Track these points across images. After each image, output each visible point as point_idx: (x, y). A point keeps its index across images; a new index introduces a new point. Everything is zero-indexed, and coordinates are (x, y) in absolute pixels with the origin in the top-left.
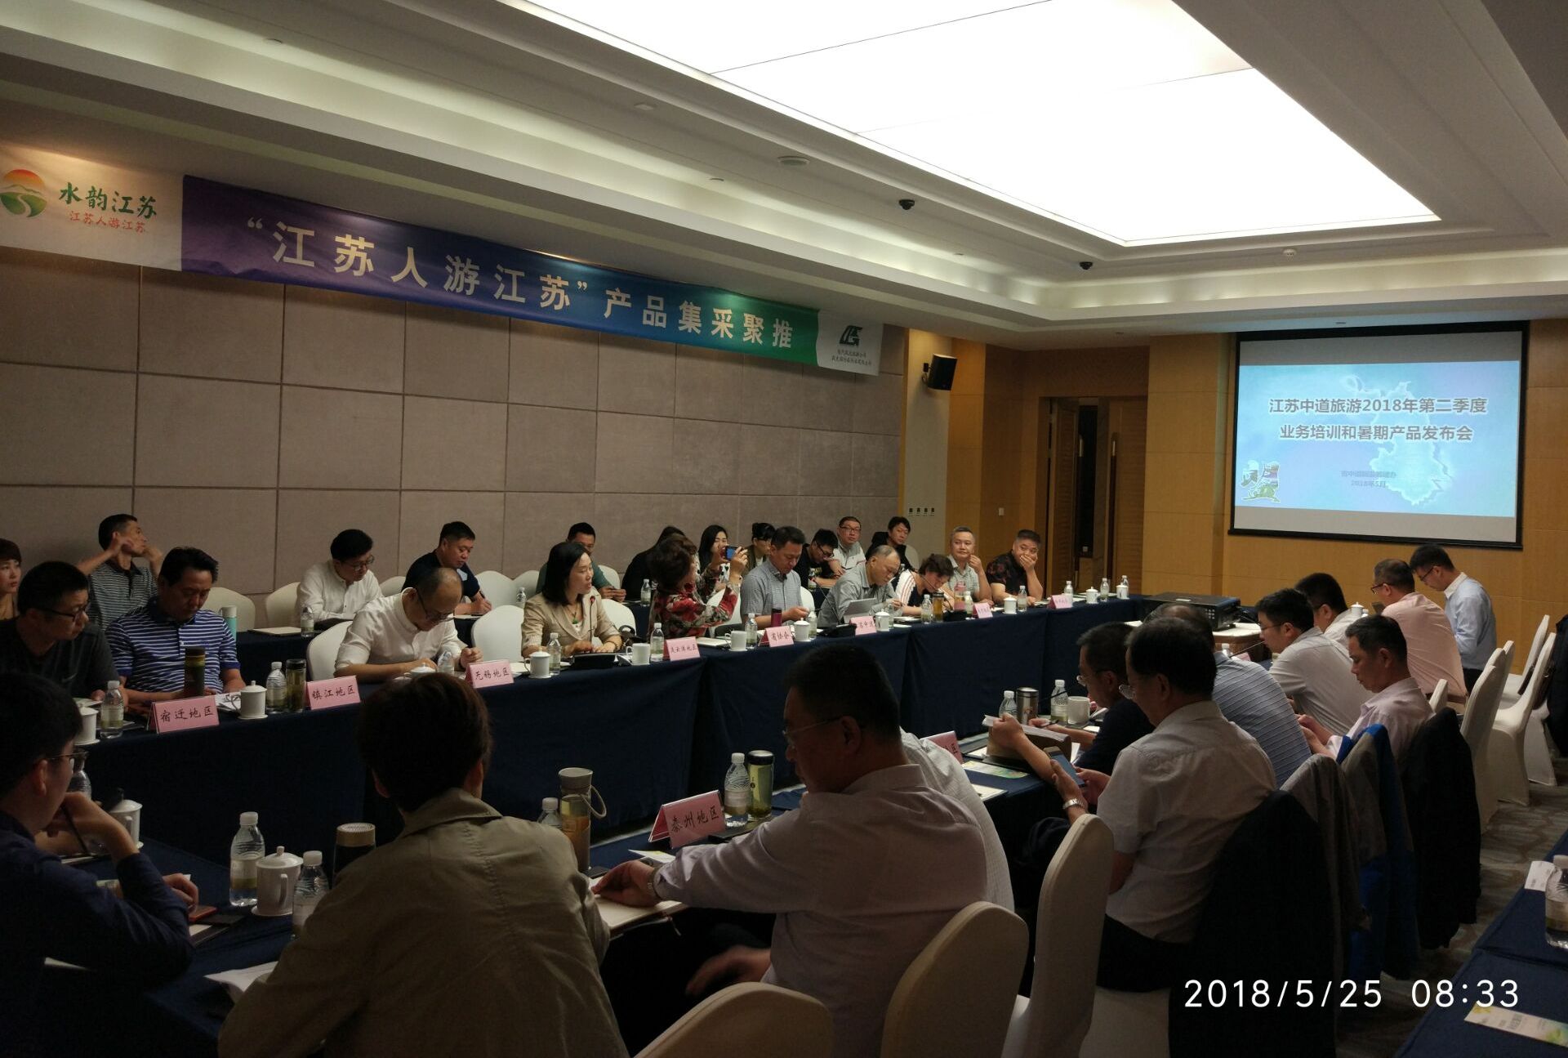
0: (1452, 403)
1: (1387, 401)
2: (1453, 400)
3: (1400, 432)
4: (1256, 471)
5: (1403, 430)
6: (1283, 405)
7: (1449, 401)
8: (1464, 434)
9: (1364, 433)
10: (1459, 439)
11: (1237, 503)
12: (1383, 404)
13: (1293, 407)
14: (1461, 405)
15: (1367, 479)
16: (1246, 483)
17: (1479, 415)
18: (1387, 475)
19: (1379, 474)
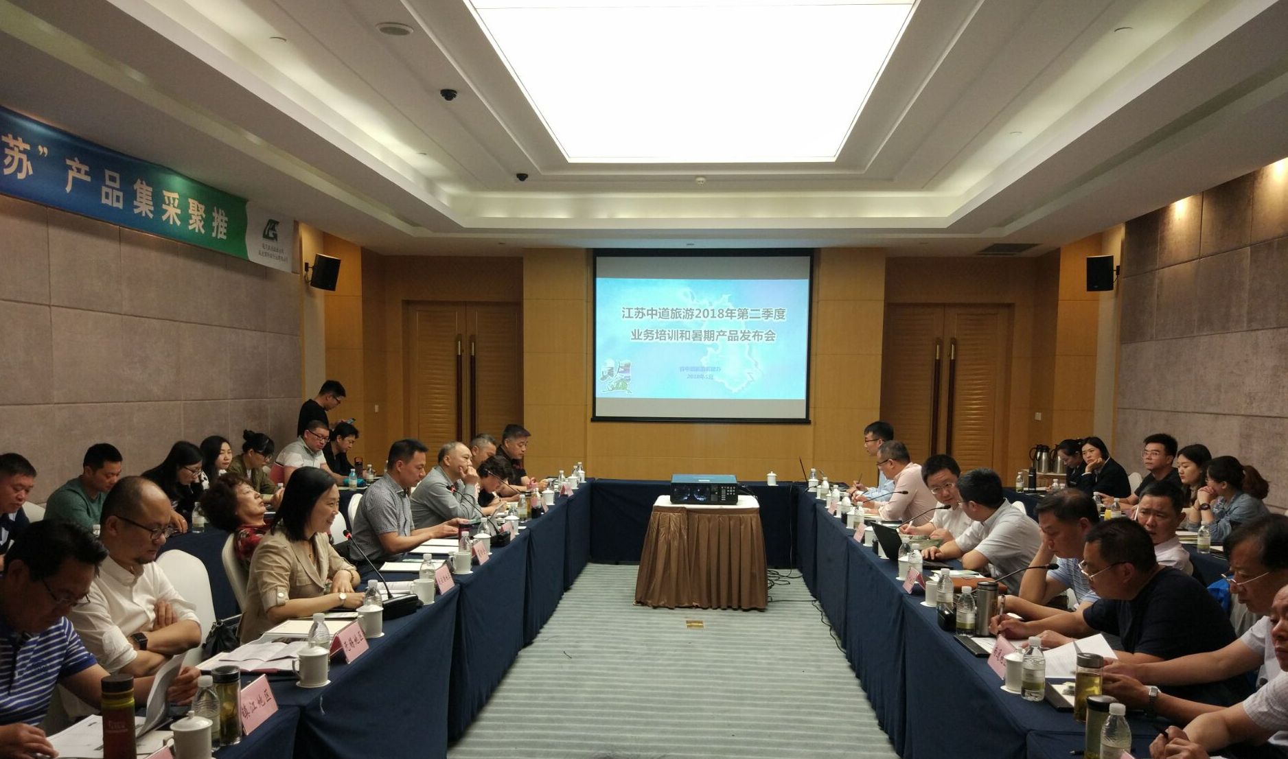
0: (761, 312)
1: (713, 310)
2: (761, 310)
3: (723, 335)
4: (612, 368)
5: (726, 334)
6: (633, 312)
7: (759, 310)
8: (770, 336)
9: (696, 337)
10: (767, 340)
11: (598, 395)
12: (711, 313)
13: (641, 315)
14: (768, 313)
15: (699, 373)
16: (604, 378)
17: (780, 322)
18: (713, 369)
19: (707, 369)
